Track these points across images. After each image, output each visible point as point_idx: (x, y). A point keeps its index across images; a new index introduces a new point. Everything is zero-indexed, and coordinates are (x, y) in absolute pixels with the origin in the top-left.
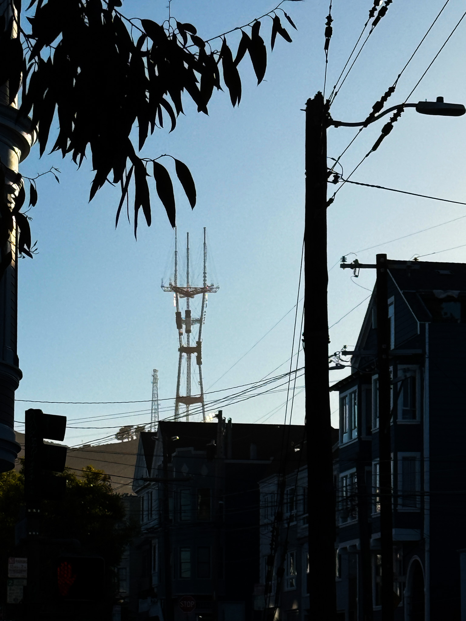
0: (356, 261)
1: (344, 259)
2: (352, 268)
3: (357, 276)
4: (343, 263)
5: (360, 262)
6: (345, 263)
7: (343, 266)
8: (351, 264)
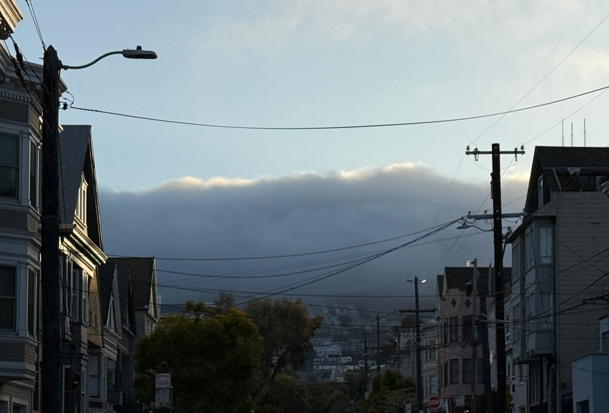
0: (476, 149)
1: (468, 148)
2: (474, 154)
3: (477, 160)
4: (467, 151)
5: (479, 150)
6: (469, 151)
7: (468, 153)
8: (474, 152)
